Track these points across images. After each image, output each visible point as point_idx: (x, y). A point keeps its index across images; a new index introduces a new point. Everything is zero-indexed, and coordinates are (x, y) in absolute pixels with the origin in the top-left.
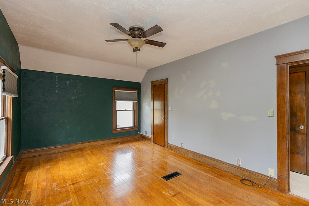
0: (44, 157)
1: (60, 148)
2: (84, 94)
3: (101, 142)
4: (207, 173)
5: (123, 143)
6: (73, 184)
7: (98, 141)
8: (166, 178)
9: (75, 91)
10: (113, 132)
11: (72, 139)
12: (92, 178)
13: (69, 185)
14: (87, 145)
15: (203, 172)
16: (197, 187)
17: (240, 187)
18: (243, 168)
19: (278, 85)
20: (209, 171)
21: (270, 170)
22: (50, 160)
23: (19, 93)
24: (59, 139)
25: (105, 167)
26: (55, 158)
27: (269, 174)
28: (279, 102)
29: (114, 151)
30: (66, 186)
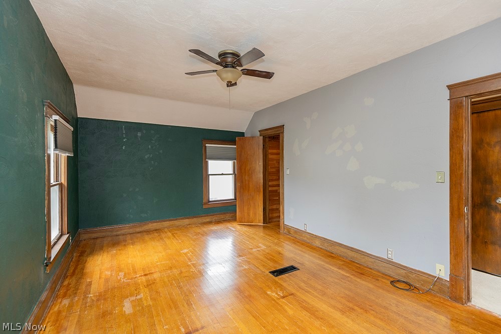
0: (109, 239)
1: (130, 228)
2: (161, 151)
3: (187, 221)
4: (339, 269)
5: (218, 222)
6: (145, 275)
7: (182, 219)
8: (276, 274)
9: (150, 146)
10: (204, 207)
11: (146, 215)
12: (171, 268)
13: (139, 276)
14: (166, 224)
15: (333, 268)
16: (320, 287)
17: (388, 291)
18: (397, 263)
19: (452, 132)
20: (344, 267)
21: (439, 266)
22: (116, 242)
23: (76, 150)
24: (128, 215)
25: (189, 255)
26: (123, 240)
27: (436, 273)
28: (454, 159)
29: (205, 234)
30: (136, 278)
